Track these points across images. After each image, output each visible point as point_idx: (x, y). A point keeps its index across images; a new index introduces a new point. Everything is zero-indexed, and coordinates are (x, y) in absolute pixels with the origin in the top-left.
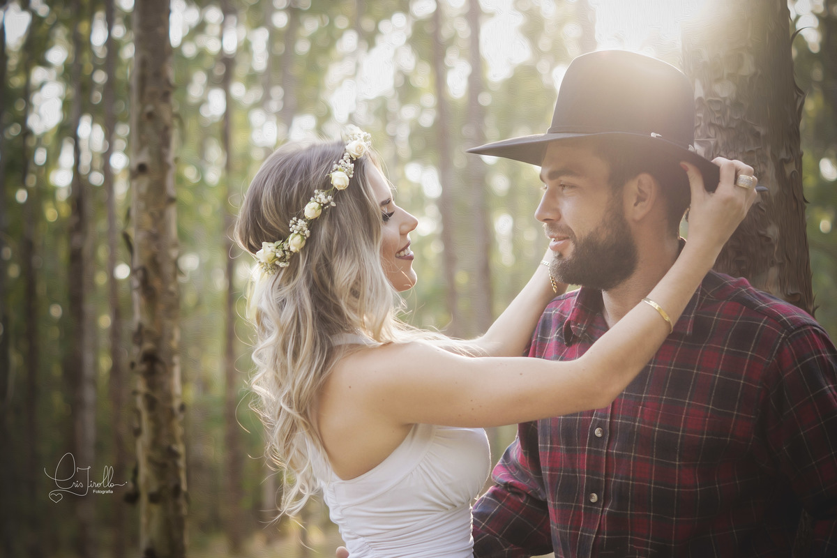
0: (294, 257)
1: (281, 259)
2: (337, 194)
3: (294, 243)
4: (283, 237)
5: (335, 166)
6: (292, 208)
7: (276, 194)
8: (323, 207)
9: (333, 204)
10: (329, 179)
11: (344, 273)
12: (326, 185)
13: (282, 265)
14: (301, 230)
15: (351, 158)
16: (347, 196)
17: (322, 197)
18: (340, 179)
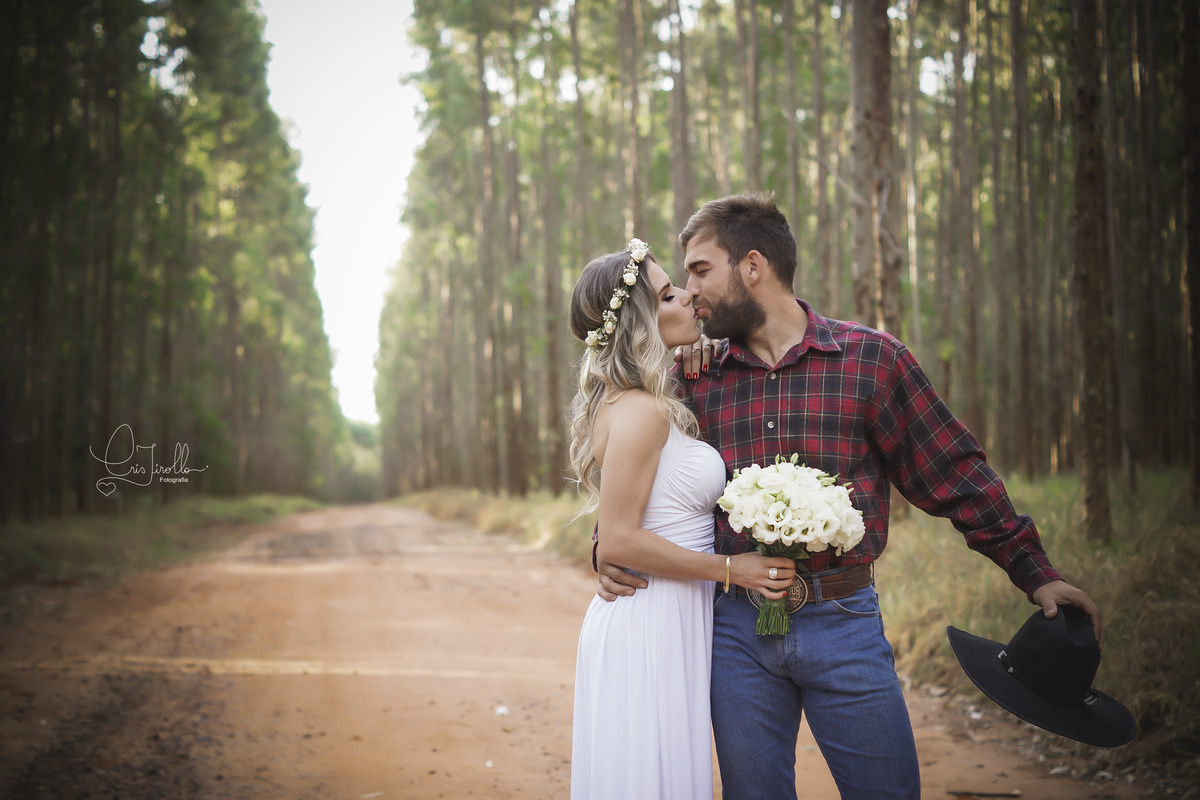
0: (611, 337)
1: (602, 341)
2: (630, 289)
3: (609, 327)
4: (601, 325)
5: (625, 270)
6: (601, 304)
7: (589, 297)
8: (622, 298)
9: (628, 296)
10: (622, 279)
11: (638, 337)
12: (622, 284)
13: (603, 344)
14: (611, 317)
15: (635, 263)
16: (638, 288)
17: (620, 292)
18: (630, 278)
